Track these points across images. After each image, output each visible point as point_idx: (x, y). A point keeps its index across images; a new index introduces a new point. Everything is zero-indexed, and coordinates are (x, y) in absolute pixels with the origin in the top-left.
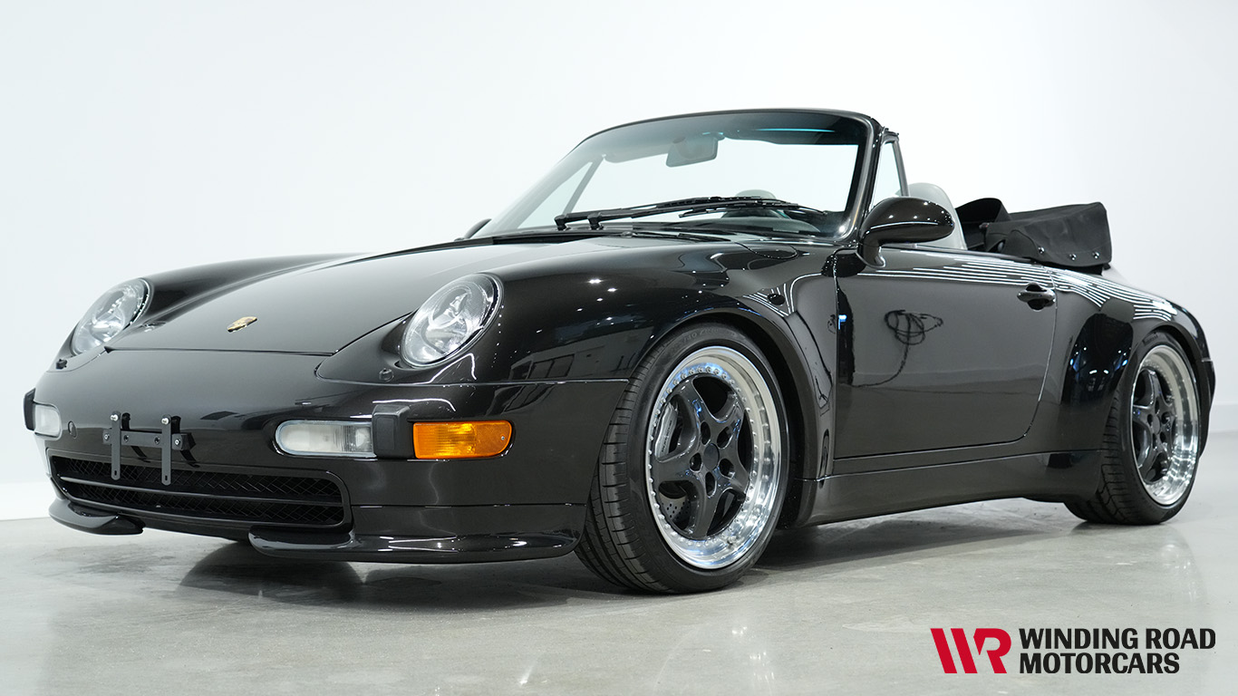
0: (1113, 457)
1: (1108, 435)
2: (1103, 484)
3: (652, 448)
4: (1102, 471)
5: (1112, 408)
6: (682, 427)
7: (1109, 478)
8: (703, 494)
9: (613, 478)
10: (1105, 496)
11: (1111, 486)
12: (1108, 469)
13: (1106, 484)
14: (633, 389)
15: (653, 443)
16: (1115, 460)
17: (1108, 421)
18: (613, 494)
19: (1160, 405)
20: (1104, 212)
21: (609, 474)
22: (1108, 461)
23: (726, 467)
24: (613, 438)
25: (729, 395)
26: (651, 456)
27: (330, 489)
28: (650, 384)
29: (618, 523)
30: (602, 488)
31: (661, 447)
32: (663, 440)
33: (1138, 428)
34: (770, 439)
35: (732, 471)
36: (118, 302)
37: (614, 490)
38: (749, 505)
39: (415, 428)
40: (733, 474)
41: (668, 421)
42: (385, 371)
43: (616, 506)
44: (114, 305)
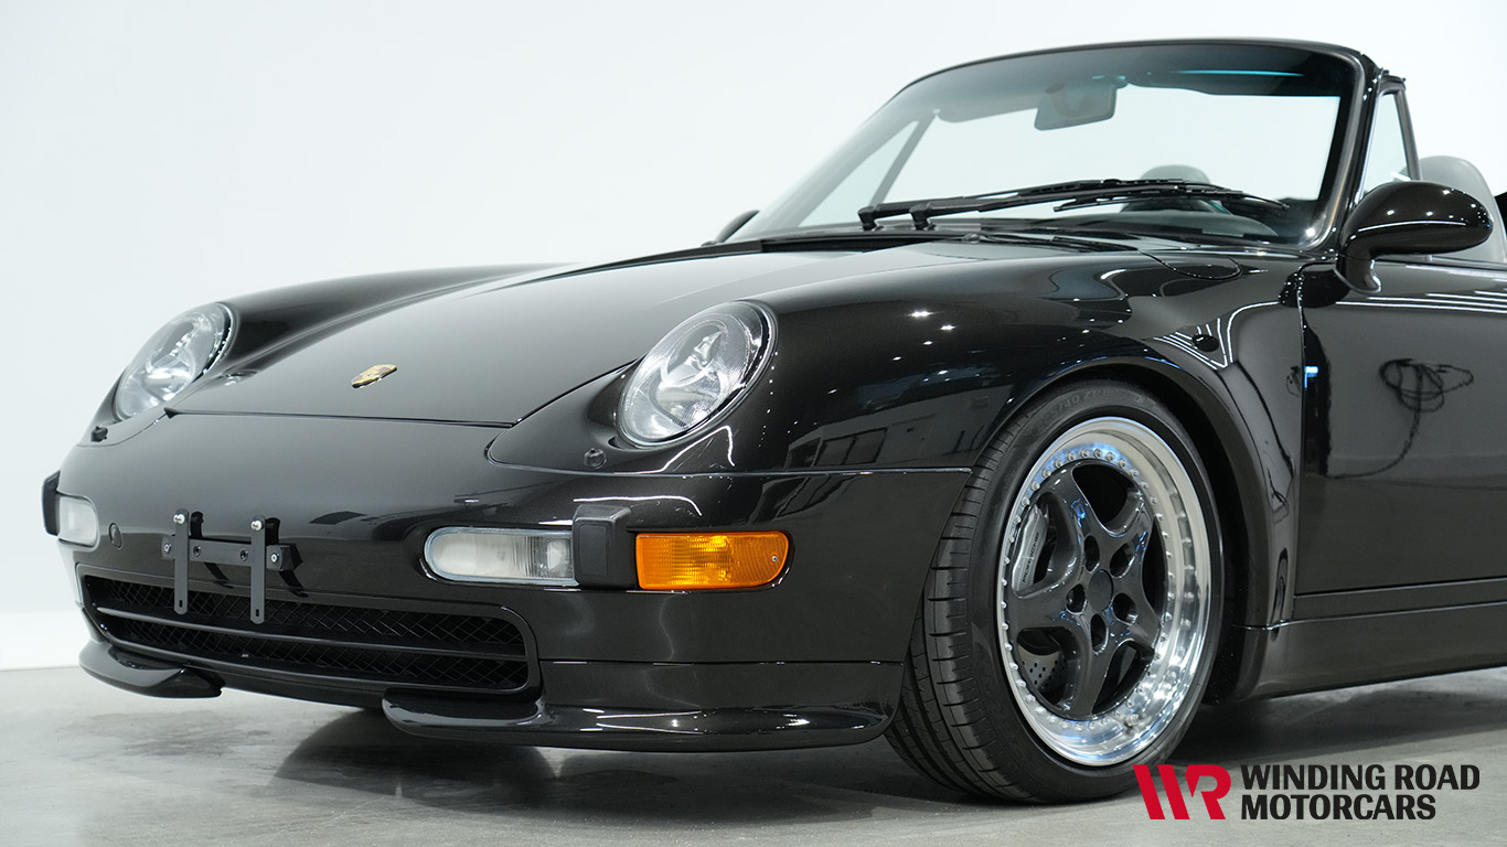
3: (1008, 576)
6: (1054, 543)
8: (1087, 649)
14: (979, 484)
15: (1009, 568)
18: (945, 647)
21: (940, 617)
23: (1123, 606)
24: (946, 560)
25: (1130, 494)
26: (1007, 589)
27: (506, 634)
28: (1004, 476)
29: (954, 694)
30: (928, 637)
31: (1022, 574)
32: (1025, 563)
35: (1134, 613)
36: (184, 338)
37: (947, 641)
38: (1159, 666)
39: (638, 542)
40: (1135, 617)
41: (1033, 533)
42: (593, 452)
43: (950, 665)
44: (179, 344)
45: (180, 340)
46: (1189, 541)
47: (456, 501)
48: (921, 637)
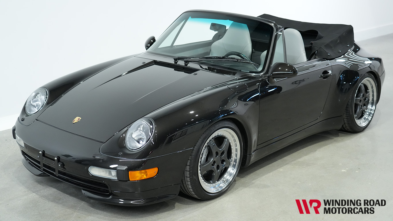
0: (347, 116)
1: (346, 110)
2: (344, 123)
3: (201, 159)
4: (344, 120)
5: (348, 102)
6: (210, 154)
7: (346, 122)
8: (216, 171)
9: (188, 175)
10: (344, 126)
11: (346, 124)
12: (345, 120)
13: (345, 123)
14: (195, 149)
16: (348, 117)
17: (347, 106)
18: (188, 179)
19: (364, 95)
20: (353, 28)
21: (187, 174)
22: (346, 117)
23: (223, 161)
24: (188, 164)
25: (225, 140)
26: (201, 161)
28: (200, 146)
29: (190, 187)
30: (185, 177)
31: (203, 160)
32: (204, 158)
33: (356, 105)
34: (237, 152)
35: (225, 162)
36: (38, 95)
37: (189, 178)
38: (228, 172)
39: (129, 173)
40: (225, 163)
41: (206, 152)
42: (120, 153)
43: (189, 182)
44: (37, 97)
45: (37, 96)
46: (236, 153)
47: (93, 157)
48: (184, 176)
